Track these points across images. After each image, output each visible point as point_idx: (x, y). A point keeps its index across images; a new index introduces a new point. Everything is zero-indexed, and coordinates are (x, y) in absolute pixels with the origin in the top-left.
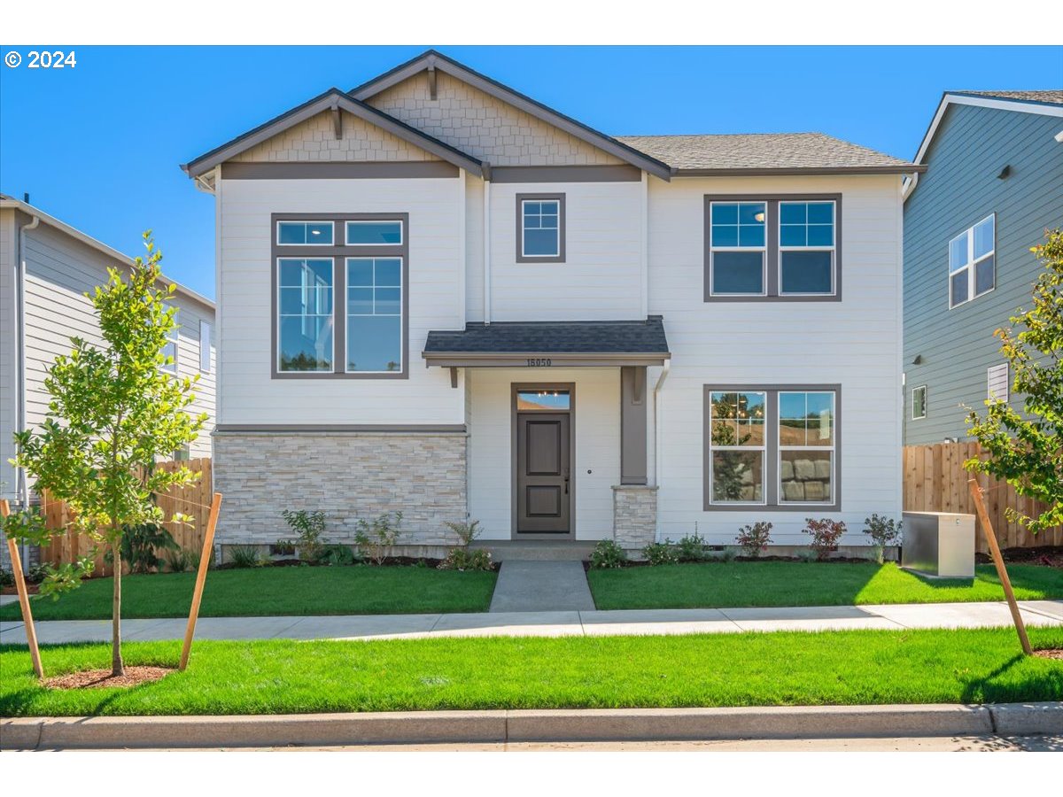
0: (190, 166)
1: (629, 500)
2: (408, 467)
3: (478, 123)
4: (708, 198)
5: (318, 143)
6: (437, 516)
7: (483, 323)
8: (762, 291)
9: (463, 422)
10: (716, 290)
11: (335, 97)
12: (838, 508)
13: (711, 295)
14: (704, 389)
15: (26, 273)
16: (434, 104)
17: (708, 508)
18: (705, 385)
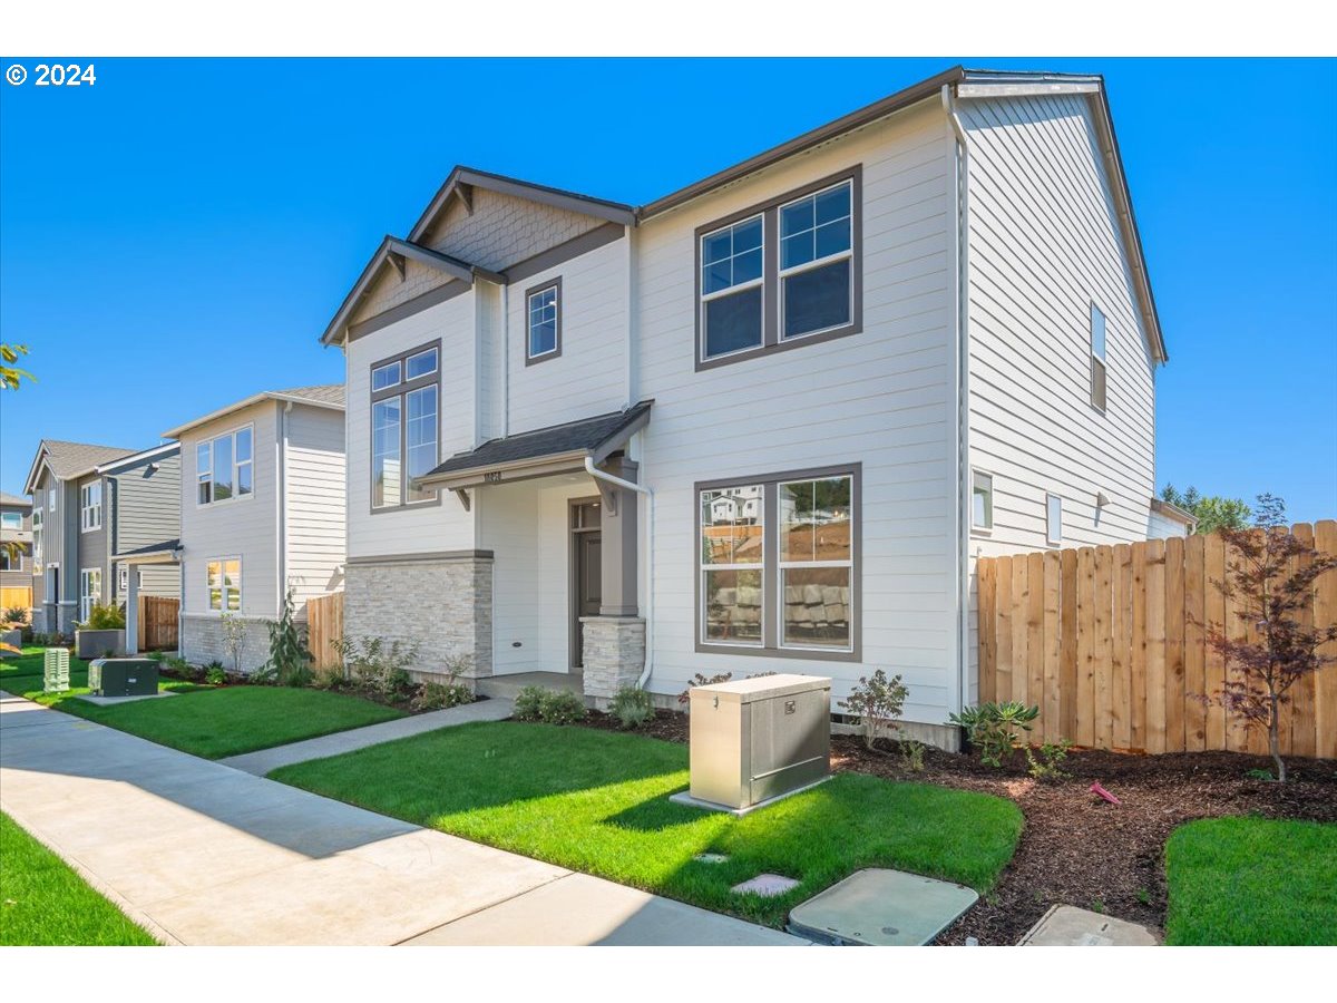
2: (440, 594)
3: (499, 226)
4: (699, 231)
8: (760, 343)
9: (472, 547)
10: (710, 353)
11: (390, 243)
12: (856, 657)
13: (702, 361)
14: (695, 489)
15: (290, 445)
16: (472, 219)
17: (699, 648)
18: (696, 483)
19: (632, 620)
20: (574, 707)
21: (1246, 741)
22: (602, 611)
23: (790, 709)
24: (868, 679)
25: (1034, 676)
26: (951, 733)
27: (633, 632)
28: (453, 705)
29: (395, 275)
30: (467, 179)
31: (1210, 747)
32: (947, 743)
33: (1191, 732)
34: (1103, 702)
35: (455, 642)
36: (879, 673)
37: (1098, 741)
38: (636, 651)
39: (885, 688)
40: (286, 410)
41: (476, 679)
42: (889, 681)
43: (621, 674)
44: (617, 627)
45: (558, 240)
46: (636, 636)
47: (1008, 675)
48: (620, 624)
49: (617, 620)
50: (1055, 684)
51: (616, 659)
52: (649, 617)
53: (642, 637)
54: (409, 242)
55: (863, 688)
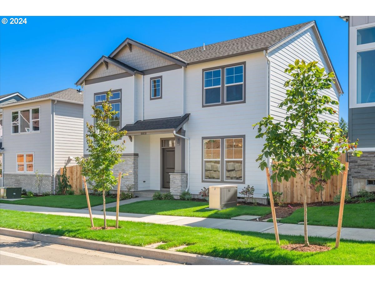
0: (76, 84)
1: (173, 178)
2: (121, 166)
3: (141, 57)
4: (204, 70)
5: (103, 72)
6: (127, 182)
7: (141, 120)
8: (220, 102)
9: (133, 152)
10: (206, 103)
11: (104, 58)
12: (244, 183)
13: (204, 105)
14: (202, 139)
15: (55, 115)
16: (131, 53)
17: (203, 181)
18: (202, 137)
19: (184, 174)
20: (171, 196)
21: (326, 199)
22: (175, 171)
23: (229, 191)
24: (246, 187)
25: (285, 187)
26: (265, 200)
27: (184, 177)
28: (130, 198)
29: (104, 67)
30: (130, 42)
31: (319, 201)
32: (264, 202)
33: (316, 198)
34: (299, 192)
35: (127, 181)
36: (248, 186)
37: (298, 201)
38: (185, 182)
39: (250, 189)
40: (54, 103)
41: (134, 192)
42: (250, 188)
43: (181, 188)
44: (180, 176)
45: (161, 65)
46: (185, 178)
47: (279, 186)
48: (181, 175)
49: (181, 174)
50: (289, 188)
51: (180, 184)
52: (188, 173)
53: (186, 178)
54: (109, 58)
55: (245, 189)
